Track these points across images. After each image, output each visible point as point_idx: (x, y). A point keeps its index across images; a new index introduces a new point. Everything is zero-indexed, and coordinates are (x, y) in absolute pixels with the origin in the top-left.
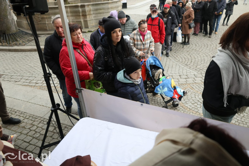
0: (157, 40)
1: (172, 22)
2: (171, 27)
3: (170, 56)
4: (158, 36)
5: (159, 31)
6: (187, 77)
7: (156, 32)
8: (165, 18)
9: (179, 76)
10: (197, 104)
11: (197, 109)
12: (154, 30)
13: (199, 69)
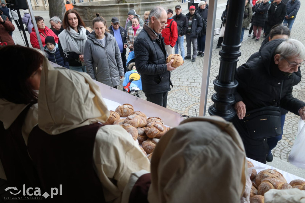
0: (168, 42)
1: (197, 25)
2: (197, 29)
3: (195, 62)
4: (168, 38)
5: (170, 33)
6: (194, 81)
7: (166, 34)
8: (191, 20)
9: (186, 80)
10: (178, 102)
11: (173, 105)
12: (165, 32)
13: (213, 76)
